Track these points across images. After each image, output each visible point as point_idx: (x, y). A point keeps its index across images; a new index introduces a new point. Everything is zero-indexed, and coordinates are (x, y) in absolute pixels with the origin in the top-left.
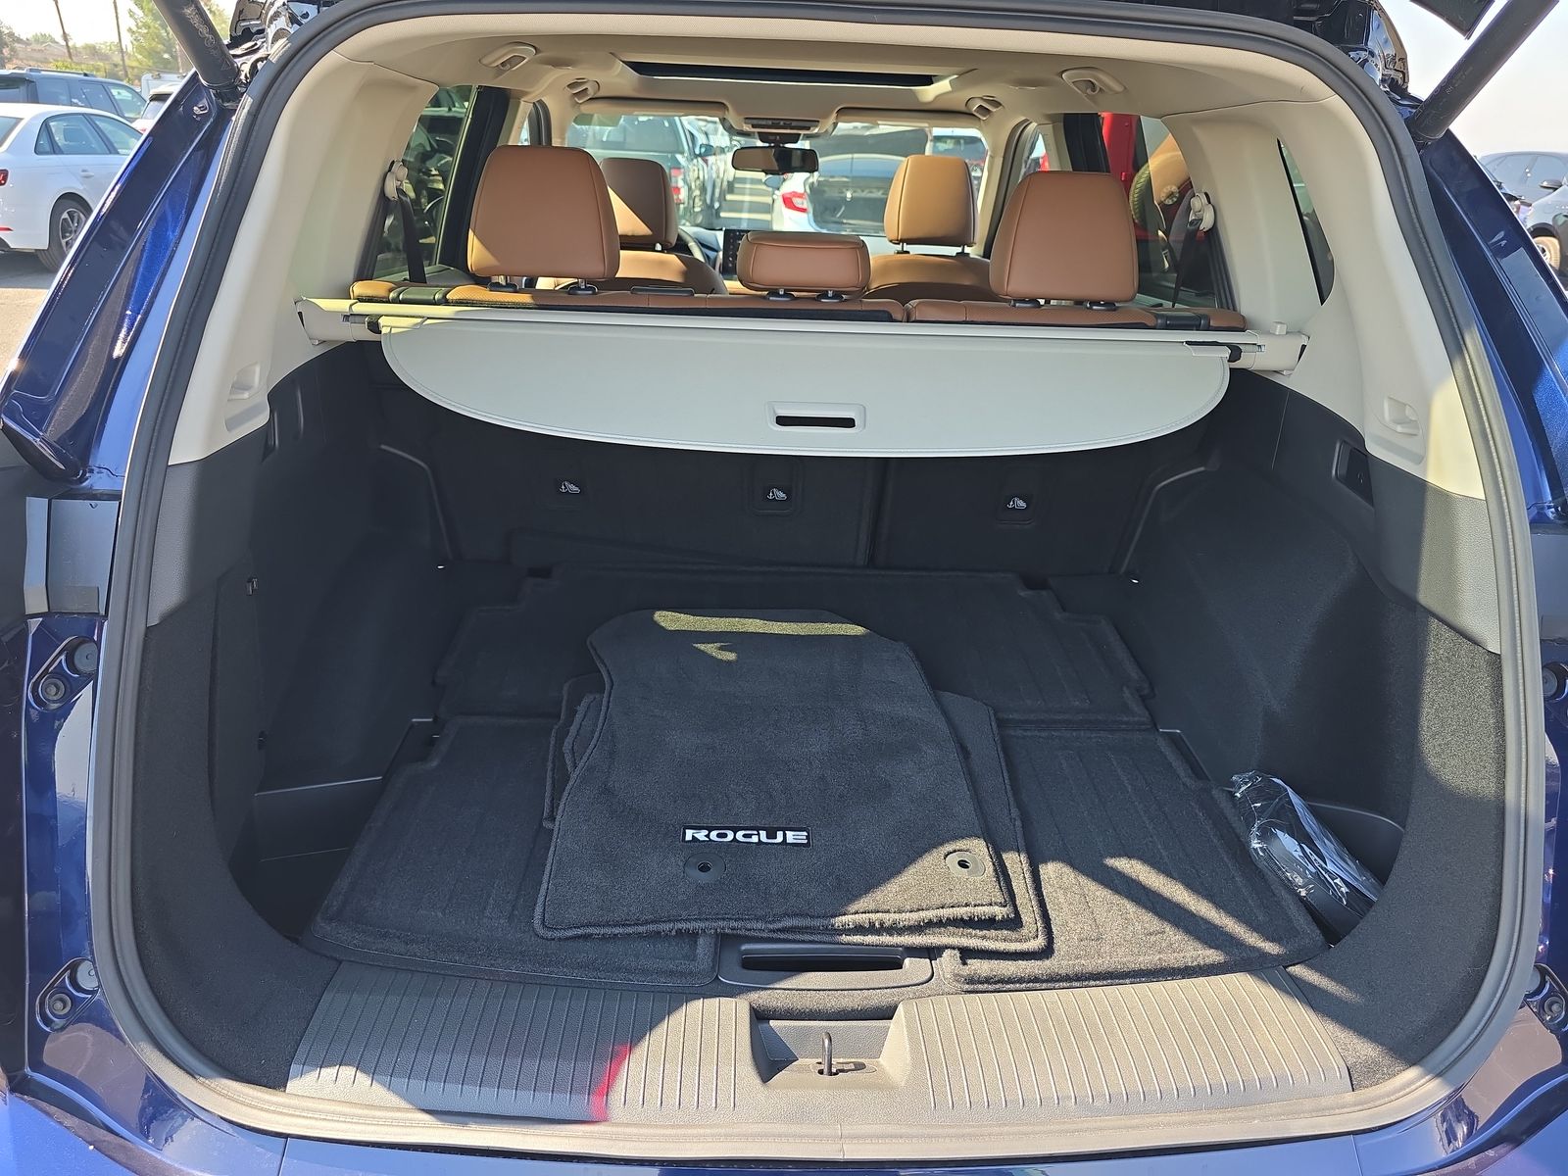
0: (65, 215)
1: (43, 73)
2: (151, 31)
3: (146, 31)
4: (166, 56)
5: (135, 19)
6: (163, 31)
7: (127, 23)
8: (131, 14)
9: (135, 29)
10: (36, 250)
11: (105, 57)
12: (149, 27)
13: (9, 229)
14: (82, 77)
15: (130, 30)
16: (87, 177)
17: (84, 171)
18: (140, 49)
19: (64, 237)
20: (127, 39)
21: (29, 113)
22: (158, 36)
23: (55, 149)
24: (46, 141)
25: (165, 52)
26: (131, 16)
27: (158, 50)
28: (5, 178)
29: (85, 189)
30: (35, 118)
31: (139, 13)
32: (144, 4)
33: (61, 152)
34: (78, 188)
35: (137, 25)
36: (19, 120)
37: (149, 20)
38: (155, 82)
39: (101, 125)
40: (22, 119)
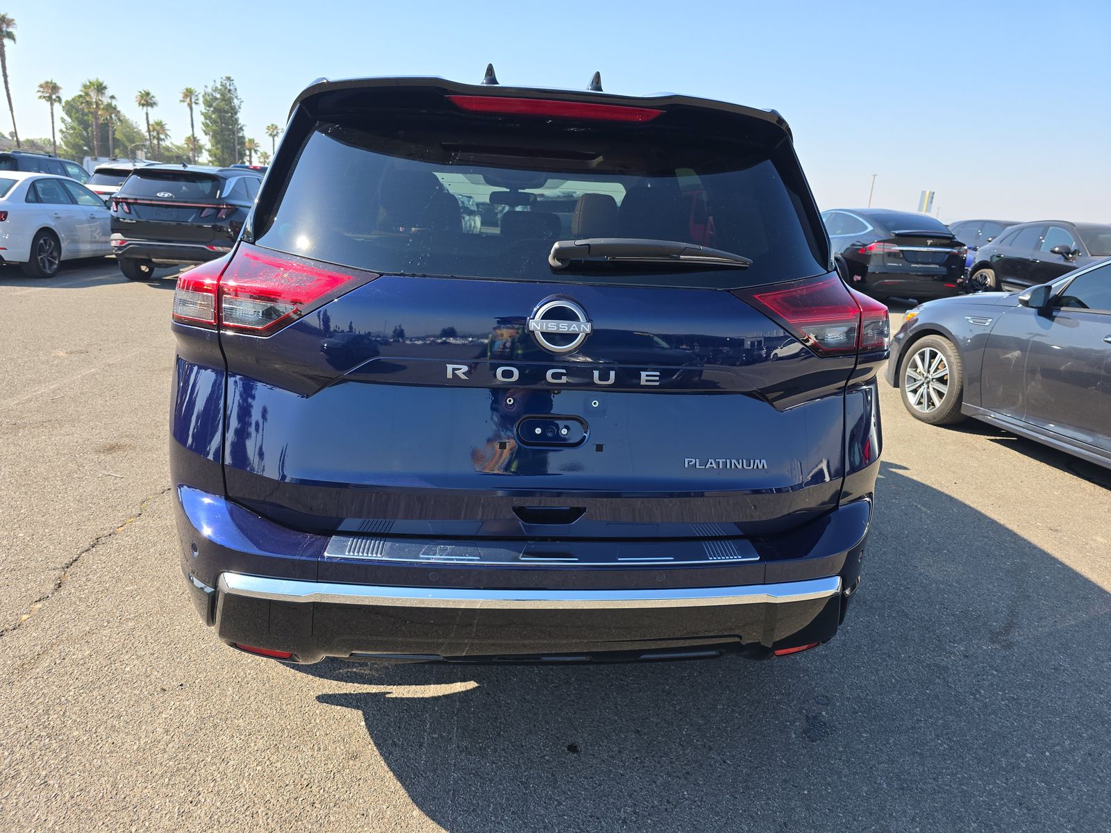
0: (42, 241)
1: (22, 154)
2: (76, 131)
3: (72, 132)
4: (85, 148)
5: (65, 124)
6: (85, 132)
7: (59, 126)
8: (63, 120)
9: (64, 130)
10: (20, 262)
11: (41, 148)
12: (75, 129)
13: (5, 249)
14: (47, 157)
15: (61, 131)
16: (58, 218)
17: (56, 214)
18: (67, 144)
19: (40, 255)
20: (58, 137)
21: (22, 177)
22: (81, 135)
23: (38, 200)
24: (34, 193)
25: (85, 146)
26: (63, 122)
27: (80, 144)
28: (5, 217)
29: (55, 225)
30: (27, 180)
31: (69, 120)
32: (73, 114)
33: (42, 202)
34: (51, 224)
35: (66, 128)
36: (16, 181)
37: (75, 124)
38: (93, 162)
39: (68, 186)
40: (18, 181)
